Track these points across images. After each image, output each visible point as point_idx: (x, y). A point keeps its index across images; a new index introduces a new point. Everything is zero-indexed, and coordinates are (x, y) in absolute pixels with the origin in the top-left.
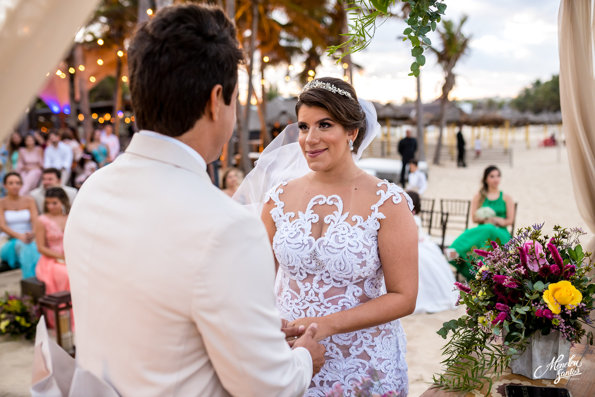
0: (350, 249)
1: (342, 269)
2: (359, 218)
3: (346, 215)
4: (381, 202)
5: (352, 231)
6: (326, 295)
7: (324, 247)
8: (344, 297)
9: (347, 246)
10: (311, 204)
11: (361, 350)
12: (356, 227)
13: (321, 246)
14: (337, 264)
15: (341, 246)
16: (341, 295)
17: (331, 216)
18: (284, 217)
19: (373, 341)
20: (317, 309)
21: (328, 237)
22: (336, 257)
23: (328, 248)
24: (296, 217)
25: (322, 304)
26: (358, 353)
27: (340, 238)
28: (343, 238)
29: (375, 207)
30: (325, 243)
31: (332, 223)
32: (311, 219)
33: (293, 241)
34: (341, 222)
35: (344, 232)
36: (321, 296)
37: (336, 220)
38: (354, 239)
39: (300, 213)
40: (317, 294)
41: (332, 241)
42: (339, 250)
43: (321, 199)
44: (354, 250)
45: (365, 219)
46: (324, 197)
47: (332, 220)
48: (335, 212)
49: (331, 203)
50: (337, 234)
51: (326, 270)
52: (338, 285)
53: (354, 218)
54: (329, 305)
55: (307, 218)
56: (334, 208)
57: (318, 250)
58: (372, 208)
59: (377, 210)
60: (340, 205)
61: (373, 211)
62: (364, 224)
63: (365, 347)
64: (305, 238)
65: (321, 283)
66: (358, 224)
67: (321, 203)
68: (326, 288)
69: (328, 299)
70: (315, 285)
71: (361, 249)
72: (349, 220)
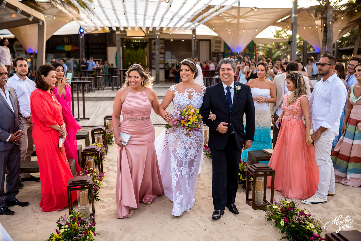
2: (200, 94)
3: (196, 93)
10: (186, 91)
15: (198, 100)
17: (193, 94)
18: (179, 95)
21: (193, 99)
22: (197, 103)
24: (183, 94)
29: (202, 91)
30: (193, 100)
33: (185, 100)
39: (184, 93)
41: (195, 99)
49: (192, 90)
53: (199, 94)
55: (186, 95)
56: (193, 92)
57: (191, 102)
60: (194, 90)
62: (201, 95)
64: (188, 99)
67: (188, 90)
72: (197, 94)
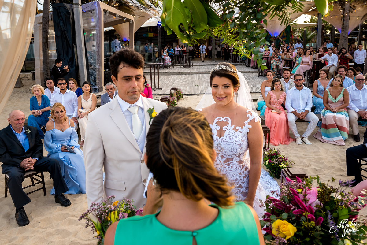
0: (236, 142)
1: (232, 151)
2: (239, 128)
3: (233, 126)
4: (249, 120)
5: (236, 134)
6: (225, 162)
7: (224, 141)
8: (232, 163)
9: (235, 141)
10: (215, 121)
11: (239, 184)
12: (238, 132)
13: (223, 141)
14: (230, 149)
15: (232, 141)
16: (231, 162)
17: (226, 127)
19: (244, 180)
20: (221, 168)
21: (225, 137)
22: (230, 146)
23: (226, 142)
25: (223, 166)
26: (238, 186)
27: (231, 137)
28: (233, 138)
29: (246, 122)
30: (224, 140)
31: (227, 130)
32: (216, 128)
34: (231, 129)
35: (232, 135)
36: (222, 162)
37: (228, 129)
38: (237, 138)
39: (211, 125)
40: (220, 162)
41: (228, 139)
42: (231, 143)
43: (221, 119)
44: (238, 143)
45: (242, 128)
46: (222, 118)
47: (226, 129)
48: (228, 125)
49: (225, 121)
50: (230, 136)
51: (225, 151)
52: (230, 157)
53: (237, 128)
54: (226, 166)
55: (214, 128)
56: (227, 123)
57: (221, 143)
58: (245, 123)
59: (247, 124)
60: (230, 122)
61: (246, 124)
62: (241, 131)
63: (240, 183)
64: (215, 136)
65: (222, 157)
66: (239, 131)
67: (220, 120)
68: (224, 159)
69: (225, 164)
70: (220, 158)
71: (241, 142)
72: (234, 129)
